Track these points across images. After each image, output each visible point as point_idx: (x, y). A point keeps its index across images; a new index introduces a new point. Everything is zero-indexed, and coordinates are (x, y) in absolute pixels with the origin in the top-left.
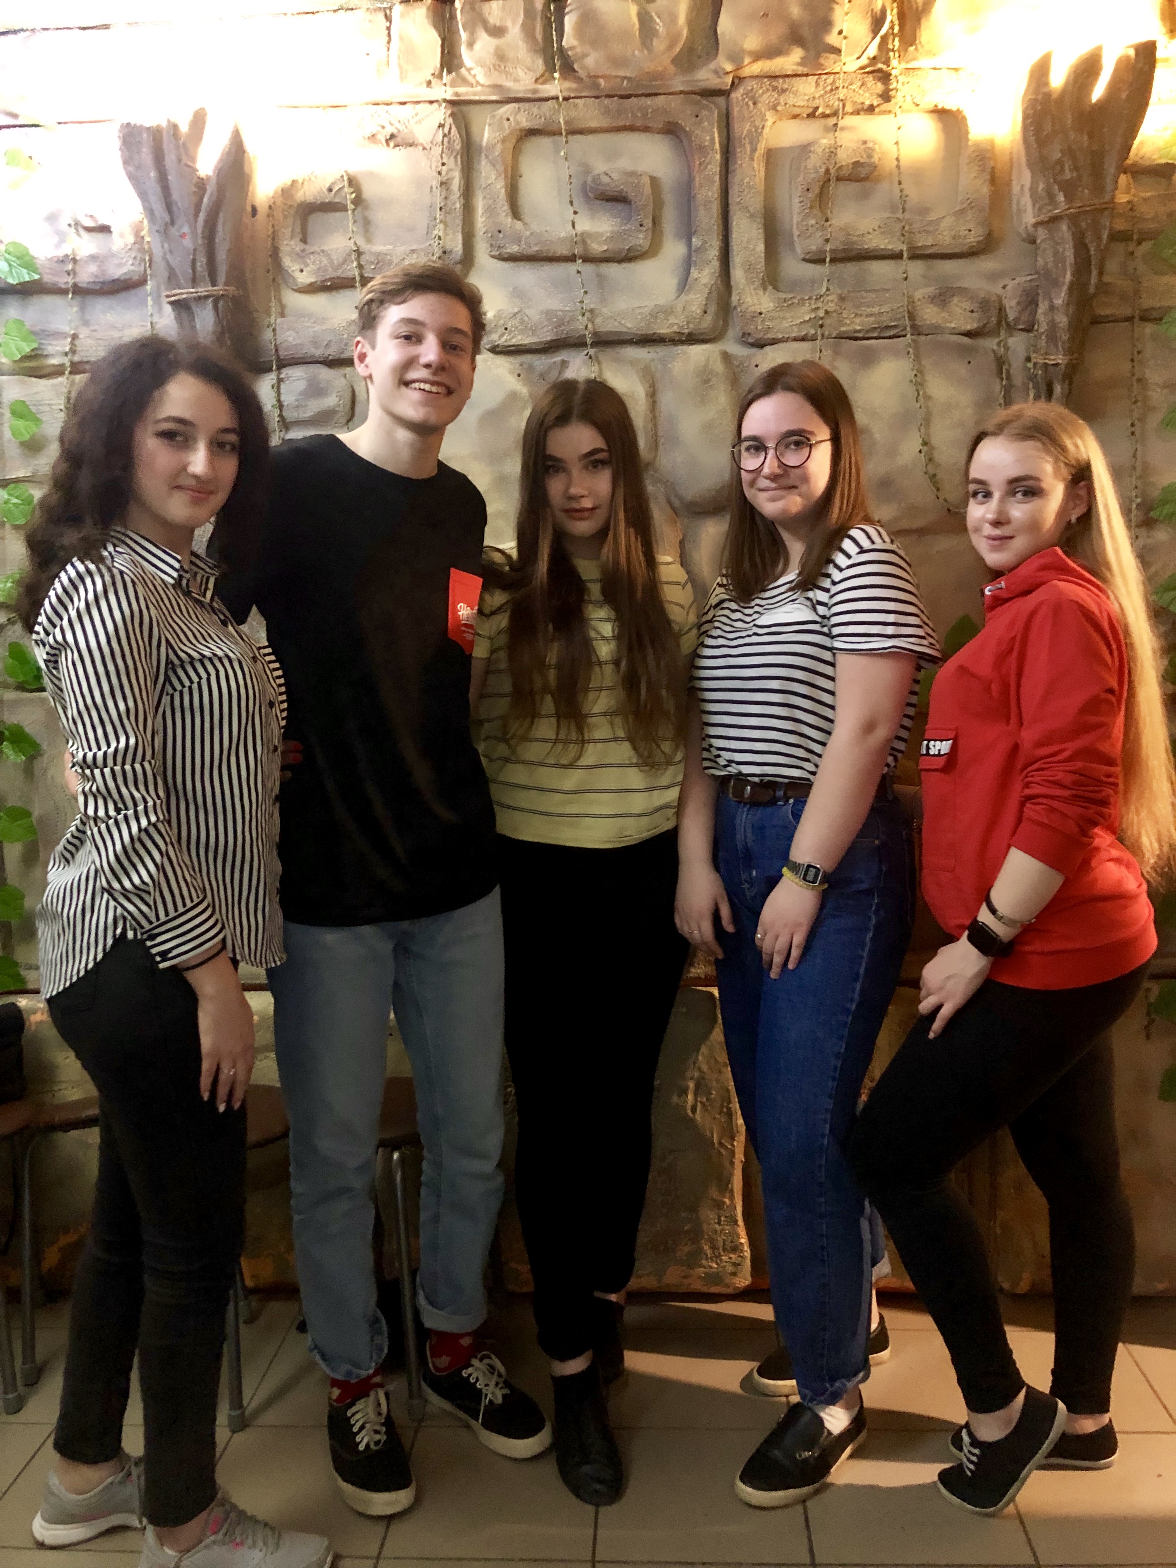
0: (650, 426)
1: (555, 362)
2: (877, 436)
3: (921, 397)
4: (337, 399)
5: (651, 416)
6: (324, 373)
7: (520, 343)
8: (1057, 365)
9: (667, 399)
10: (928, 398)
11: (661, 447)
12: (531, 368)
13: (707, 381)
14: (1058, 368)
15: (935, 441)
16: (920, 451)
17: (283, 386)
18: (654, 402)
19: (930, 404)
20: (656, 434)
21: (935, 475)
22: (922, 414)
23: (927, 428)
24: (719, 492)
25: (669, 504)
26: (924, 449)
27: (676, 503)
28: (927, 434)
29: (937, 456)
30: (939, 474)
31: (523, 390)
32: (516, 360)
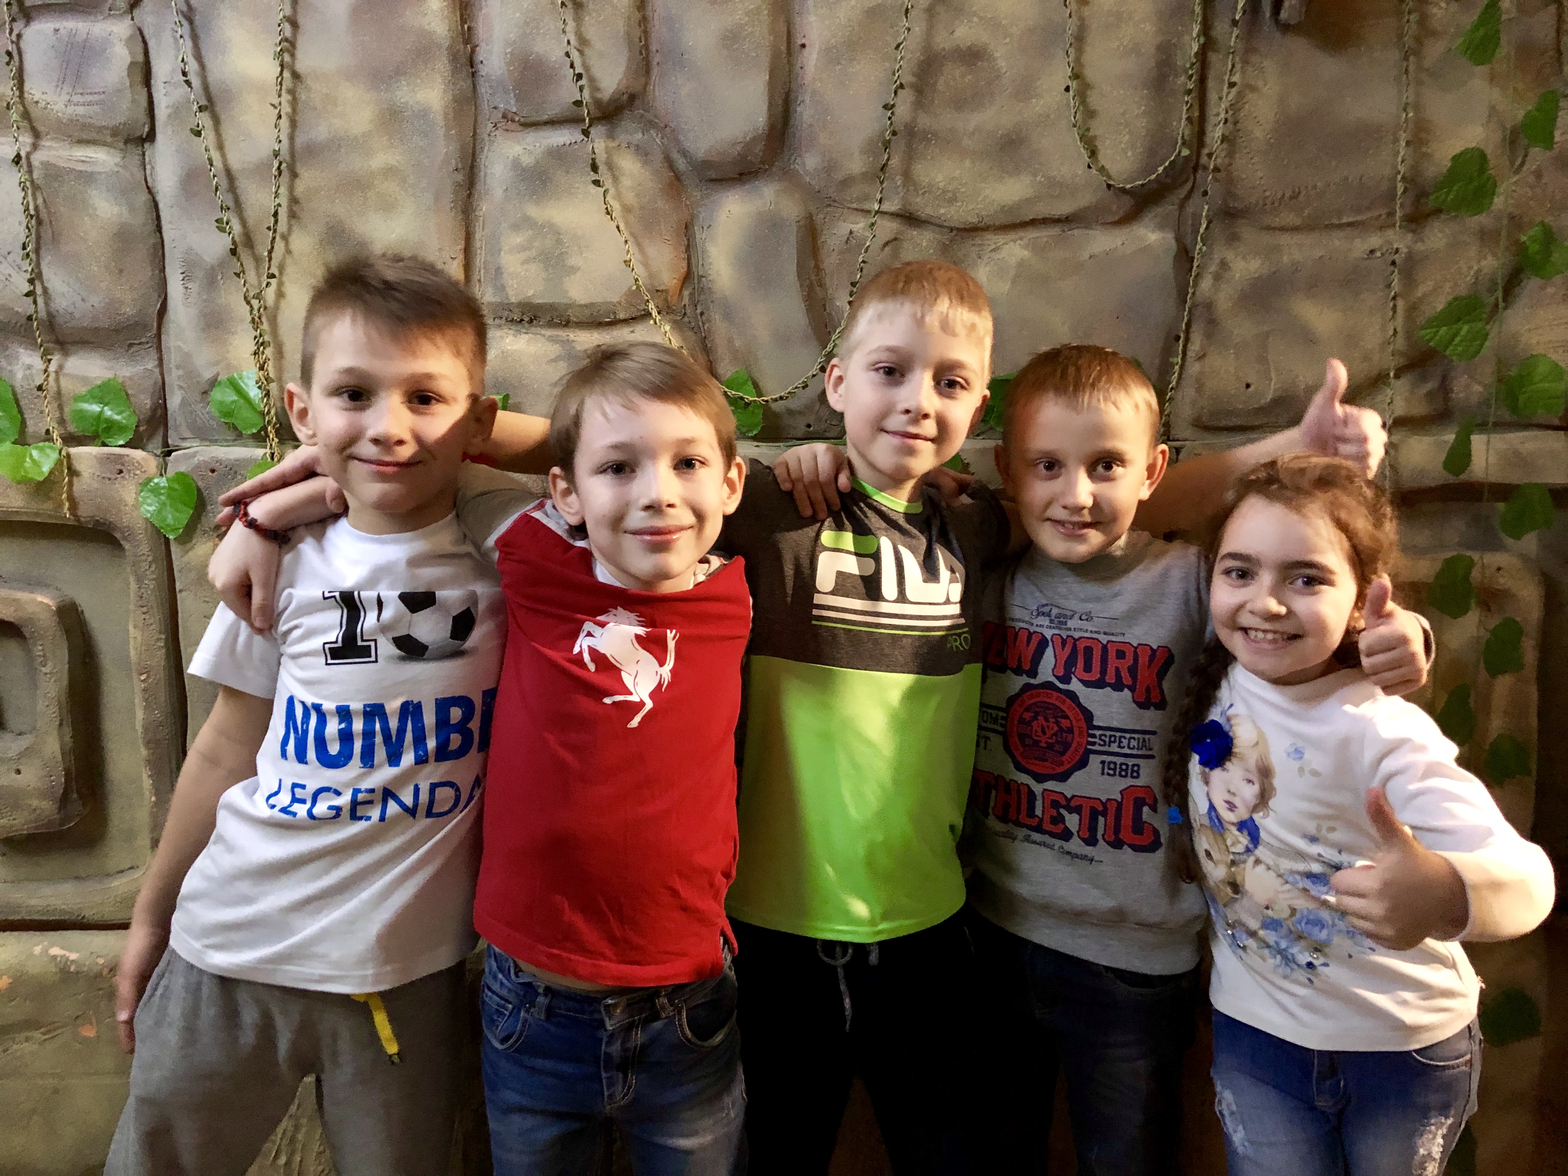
0: (637, 32)
2: (1002, 63)
5: (638, 16)
11: (655, 71)
15: (1090, 74)
16: (1067, 89)
19: (1087, 13)
20: (647, 47)
21: (1088, 130)
22: (1071, 26)
23: (1080, 51)
24: (748, 146)
25: (669, 162)
26: (1074, 85)
27: (681, 164)
28: (1078, 60)
29: (1094, 100)
30: (1097, 128)
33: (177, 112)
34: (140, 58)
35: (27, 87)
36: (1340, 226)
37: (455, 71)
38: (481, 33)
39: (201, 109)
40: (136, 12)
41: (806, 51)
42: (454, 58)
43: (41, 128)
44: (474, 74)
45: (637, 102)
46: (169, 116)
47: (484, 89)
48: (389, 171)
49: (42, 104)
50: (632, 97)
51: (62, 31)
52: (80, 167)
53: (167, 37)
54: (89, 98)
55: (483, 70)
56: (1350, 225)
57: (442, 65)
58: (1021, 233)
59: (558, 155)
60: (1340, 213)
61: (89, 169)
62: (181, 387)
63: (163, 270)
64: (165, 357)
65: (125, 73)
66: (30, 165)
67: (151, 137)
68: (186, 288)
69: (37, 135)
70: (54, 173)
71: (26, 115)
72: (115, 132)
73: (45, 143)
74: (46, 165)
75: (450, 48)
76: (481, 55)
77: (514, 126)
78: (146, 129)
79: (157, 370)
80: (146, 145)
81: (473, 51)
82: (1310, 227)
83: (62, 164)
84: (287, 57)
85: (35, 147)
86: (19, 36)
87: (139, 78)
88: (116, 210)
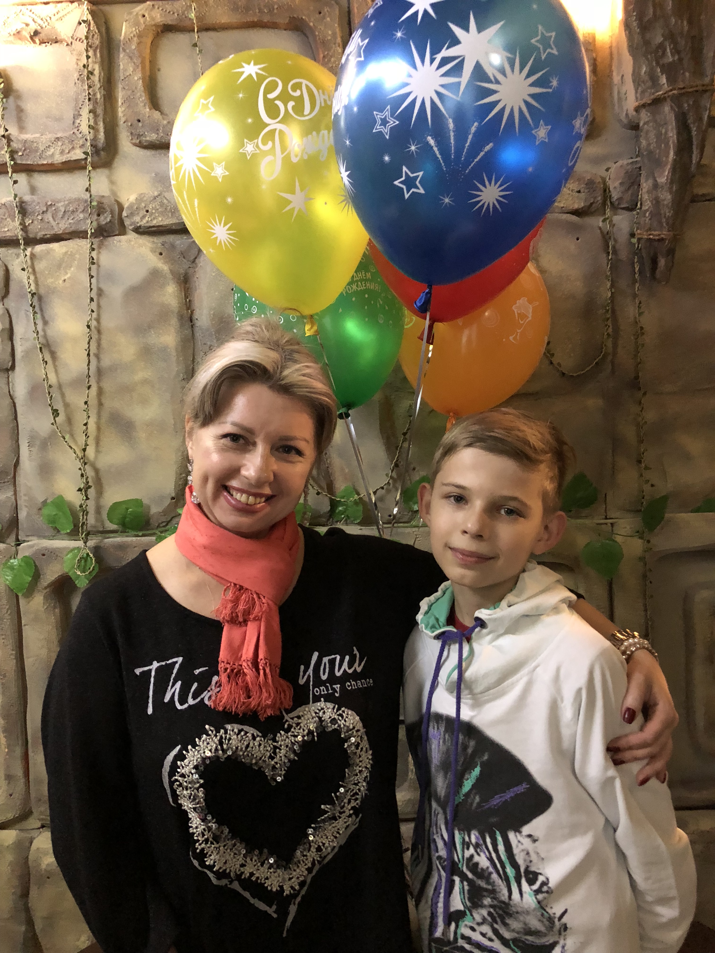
7: (159, 225)
8: (661, 240)
12: (173, 246)
14: (662, 243)
31: (164, 267)
32: (158, 240)
33: (27, 354)
34: (7, 326)
36: (701, 391)
37: (182, 325)
38: (196, 304)
40: (5, 300)
42: (181, 317)
44: (192, 326)
46: (23, 357)
47: (198, 334)
48: (145, 382)
53: (22, 313)
55: (198, 324)
57: (174, 321)
60: (700, 384)
62: (26, 506)
63: (17, 441)
64: (18, 489)
67: (13, 367)
68: (30, 451)
75: (179, 312)
76: (196, 315)
78: (10, 364)
79: (13, 497)
80: (10, 373)
81: (192, 313)
82: (684, 392)
87: (6, 336)
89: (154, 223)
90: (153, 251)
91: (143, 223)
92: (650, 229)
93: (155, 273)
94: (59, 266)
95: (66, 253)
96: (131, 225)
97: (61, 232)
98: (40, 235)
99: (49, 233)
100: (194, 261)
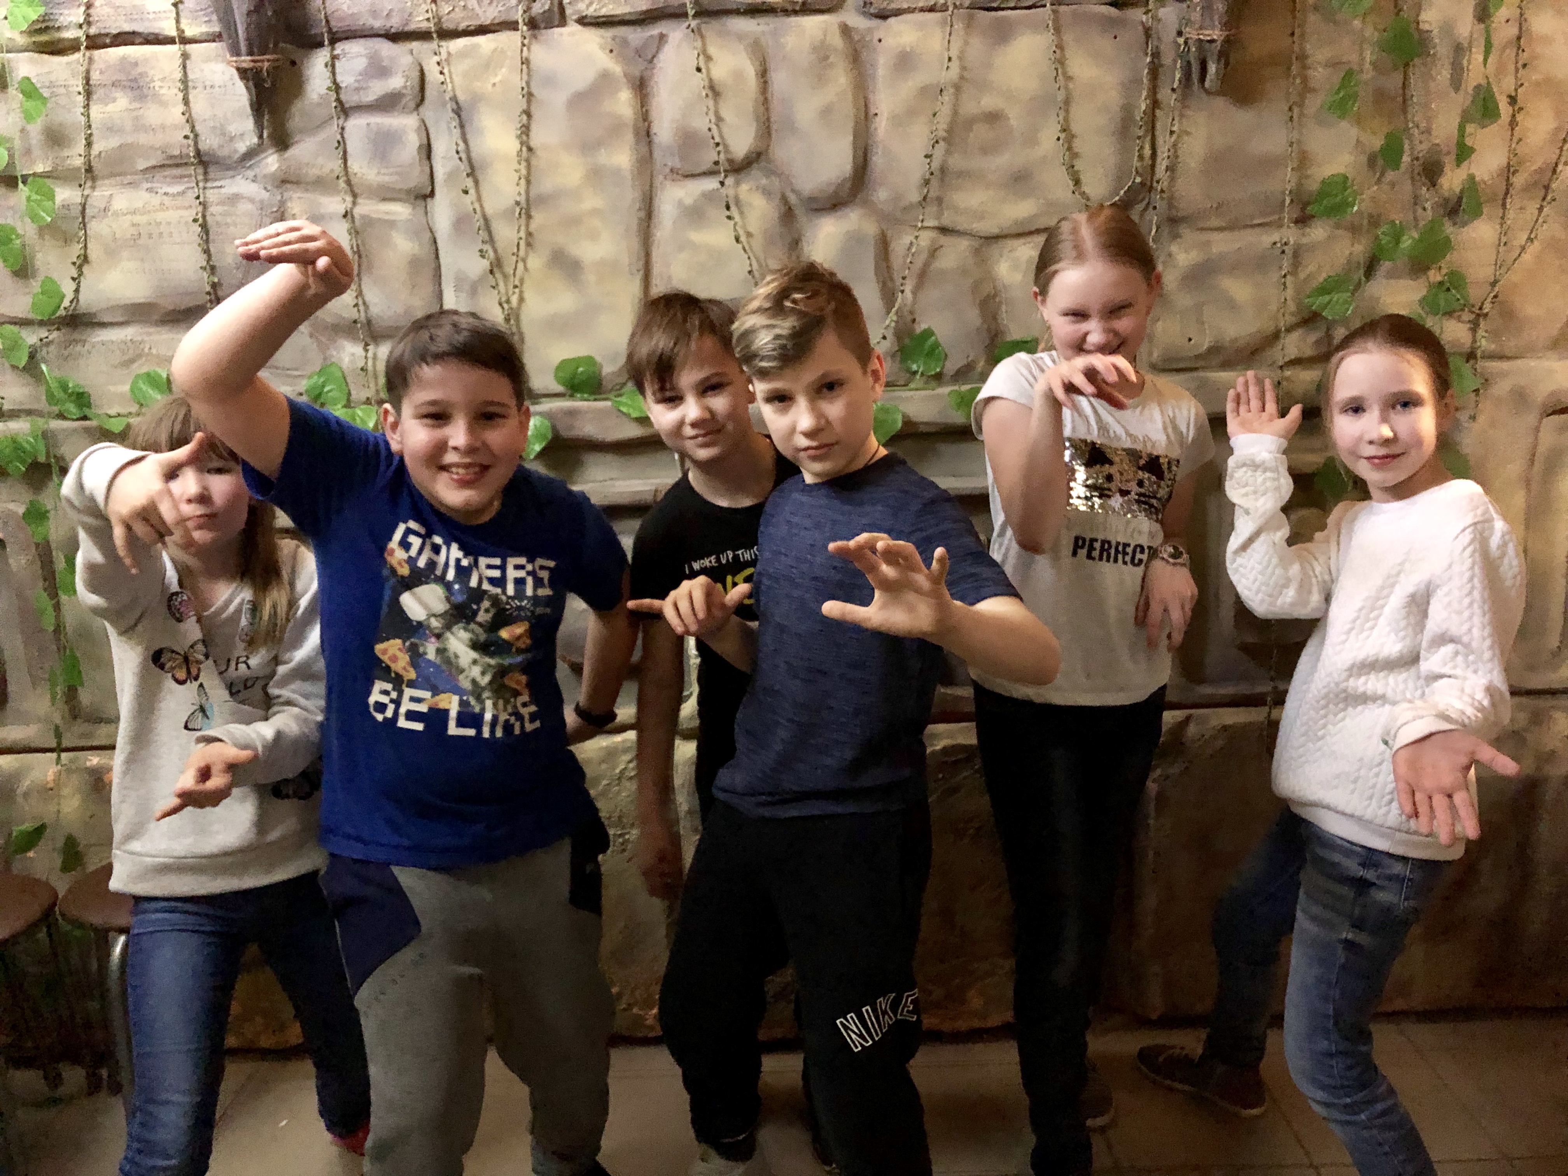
0: (762, 109)
1: (652, 36)
2: (1013, 122)
3: (1060, 77)
4: (403, 80)
5: (762, 98)
6: (386, 48)
7: (612, 13)
8: (1212, 41)
9: (779, 79)
10: (1069, 78)
11: (774, 135)
12: (625, 42)
13: (826, 58)
14: (1214, 45)
15: (1075, 128)
16: (1058, 139)
17: (337, 64)
18: (765, 82)
19: (1071, 86)
20: (768, 119)
21: (1073, 167)
22: (1061, 96)
23: (1067, 111)
24: (840, 185)
25: (784, 199)
26: (1063, 136)
27: (793, 199)
28: (1066, 119)
29: (1077, 145)
30: (1079, 165)
31: (617, 69)
32: (608, 33)
33: (451, 176)
34: (425, 141)
35: (349, 163)
36: (1253, 226)
37: (637, 142)
38: (654, 115)
39: (468, 175)
40: (421, 109)
41: (877, 119)
42: (637, 134)
43: (356, 190)
44: (650, 143)
45: (763, 157)
46: (444, 181)
47: (657, 154)
48: (595, 212)
49: (359, 175)
50: (759, 155)
51: (372, 126)
52: (387, 217)
53: (443, 126)
54: (391, 170)
55: (656, 140)
56: (1259, 225)
57: (629, 137)
58: (1029, 239)
59: (709, 197)
60: (1252, 217)
61: (392, 218)
63: (440, 284)
65: (416, 153)
66: (353, 217)
67: (432, 194)
69: (355, 196)
70: (369, 221)
71: (349, 182)
72: (409, 192)
73: (360, 200)
74: (363, 217)
75: (634, 124)
76: (655, 129)
77: (679, 177)
78: (430, 189)
80: (429, 200)
81: (649, 126)
82: (1231, 227)
83: (374, 216)
84: (524, 138)
85: (354, 203)
86: (343, 128)
87: (424, 156)
88: (411, 245)
89: (604, 12)
90: (602, 48)
91: (591, 12)
92: (1201, 28)
93: (605, 76)
94: (487, 66)
95: (495, 49)
96: (573, 14)
97: (488, 22)
98: (462, 26)
99: (474, 23)
100: (651, 61)
